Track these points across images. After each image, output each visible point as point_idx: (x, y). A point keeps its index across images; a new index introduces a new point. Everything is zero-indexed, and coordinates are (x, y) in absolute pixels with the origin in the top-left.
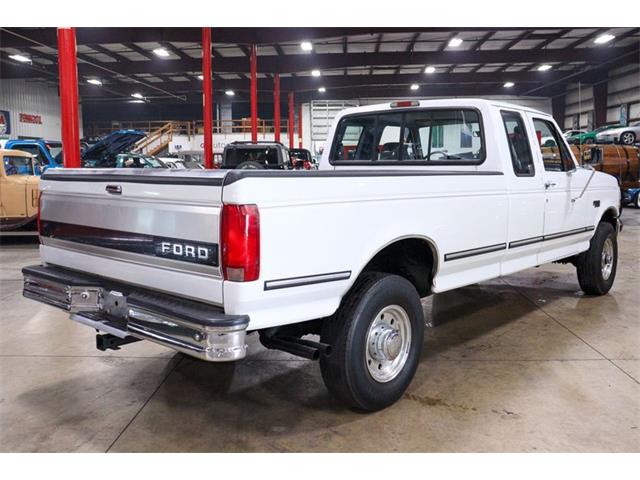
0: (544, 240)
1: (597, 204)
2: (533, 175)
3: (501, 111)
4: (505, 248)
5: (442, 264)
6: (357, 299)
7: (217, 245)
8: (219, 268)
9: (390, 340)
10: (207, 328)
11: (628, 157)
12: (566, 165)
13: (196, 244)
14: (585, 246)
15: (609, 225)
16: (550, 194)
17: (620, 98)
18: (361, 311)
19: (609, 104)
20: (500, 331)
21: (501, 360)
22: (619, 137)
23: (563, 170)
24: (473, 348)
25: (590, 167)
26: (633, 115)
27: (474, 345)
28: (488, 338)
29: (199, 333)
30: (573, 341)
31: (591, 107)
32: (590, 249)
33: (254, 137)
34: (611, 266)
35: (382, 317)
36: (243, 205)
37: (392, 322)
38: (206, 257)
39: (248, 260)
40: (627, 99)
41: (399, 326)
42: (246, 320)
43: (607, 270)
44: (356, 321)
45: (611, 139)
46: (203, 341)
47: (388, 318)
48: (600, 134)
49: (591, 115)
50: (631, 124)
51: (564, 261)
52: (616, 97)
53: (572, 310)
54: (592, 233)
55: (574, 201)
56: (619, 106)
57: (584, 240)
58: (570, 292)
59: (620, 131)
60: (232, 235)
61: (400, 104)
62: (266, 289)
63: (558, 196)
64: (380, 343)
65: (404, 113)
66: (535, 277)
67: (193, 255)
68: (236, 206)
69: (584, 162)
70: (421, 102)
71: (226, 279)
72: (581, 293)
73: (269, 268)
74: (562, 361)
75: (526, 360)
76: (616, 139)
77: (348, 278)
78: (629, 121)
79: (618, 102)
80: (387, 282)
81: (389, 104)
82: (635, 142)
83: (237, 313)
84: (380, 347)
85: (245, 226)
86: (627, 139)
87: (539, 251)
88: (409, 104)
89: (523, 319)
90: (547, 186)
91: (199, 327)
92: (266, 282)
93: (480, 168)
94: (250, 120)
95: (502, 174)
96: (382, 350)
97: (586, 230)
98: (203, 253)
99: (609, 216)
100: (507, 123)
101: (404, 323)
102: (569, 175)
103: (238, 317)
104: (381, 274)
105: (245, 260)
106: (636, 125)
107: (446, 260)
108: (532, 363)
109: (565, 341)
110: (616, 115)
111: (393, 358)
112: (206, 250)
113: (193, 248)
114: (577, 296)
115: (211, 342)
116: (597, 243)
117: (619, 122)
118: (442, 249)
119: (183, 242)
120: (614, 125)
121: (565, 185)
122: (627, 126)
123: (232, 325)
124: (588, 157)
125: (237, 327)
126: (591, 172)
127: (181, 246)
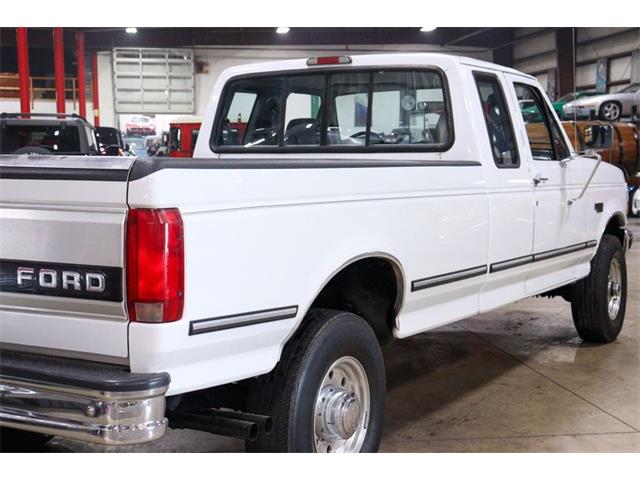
0: (534, 260)
1: (599, 207)
2: (518, 167)
3: (473, 72)
4: (485, 272)
5: (409, 296)
6: (300, 348)
7: (118, 270)
8: (123, 304)
9: (345, 409)
10: (108, 395)
11: (620, 140)
12: (558, 153)
13: (83, 269)
14: (583, 270)
15: (614, 239)
16: (540, 193)
17: (595, 49)
18: (307, 366)
19: (580, 59)
20: (475, 397)
21: (486, 438)
22: (597, 109)
23: (554, 159)
24: (442, 422)
25: (594, 153)
26: (616, 75)
27: (442, 418)
28: (459, 407)
29: (93, 403)
30: (583, 409)
31: (552, 64)
32: (590, 274)
33: (25, 107)
34: (619, 298)
35: (331, 375)
36: (159, 210)
37: (343, 382)
38: (100, 288)
39: (167, 292)
40: (605, 52)
41: (353, 388)
42: (165, 380)
43: (614, 306)
44: (301, 381)
45: (586, 112)
46: (101, 417)
47: (338, 376)
48: (569, 105)
49: (552, 75)
50: (612, 89)
51: (552, 293)
52: (591, 47)
53: (570, 364)
54: (593, 251)
55: (570, 203)
56: (594, 61)
57: (581, 261)
58: (561, 339)
59: (598, 100)
60: (143, 254)
61: (321, 61)
62: (192, 332)
63: (550, 196)
64: (328, 414)
65: (329, 74)
66: (505, 318)
67: (77, 285)
68: (149, 210)
69: (583, 147)
70: (353, 57)
71: (133, 318)
72: (578, 340)
73: (198, 302)
74: (575, 436)
75: (522, 436)
76: (593, 112)
77: (294, 315)
78: (609, 85)
79: (593, 55)
80: (339, 322)
81: (305, 60)
82: (621, 116)
83: (152, 371)
84: (328, 420)
85: (164, 239)
86: (609, 112)
87: (528, 277)
88: (335, 60)
89: (504, 379)
90: (536, 182)
91: (96, 393)
92: (191, 323)
93: (445, 156)
94: (17, 76)
95: (480, 165)
96: (333, 424)
97: (587, 246)
98: (95, 282)
99: (614, 226)
100: (481, 89)
101: (360, 384)
102: (563, 165)
103: (154, 375)
104: (329, 311)
105: (162, 291)
106: (622, 92)
107: (413, 289)
108: (532, 440)
109: (573, 409)
110: (590, 76)
111: (347, 436)
112: (99, 277)
113: (77, 276)
114: (573, 345)
115: (113, 418)
116: (600, 265)
117: (593, 87)
118: (410, 273)
119: (60, 268)
120: (588, 91)
121: (559, 181)
122: (607, 92)
123: (146, 387)
124: (588, 139)
125: (151, 392)
126: (595, 162)
127: (54, 275)
